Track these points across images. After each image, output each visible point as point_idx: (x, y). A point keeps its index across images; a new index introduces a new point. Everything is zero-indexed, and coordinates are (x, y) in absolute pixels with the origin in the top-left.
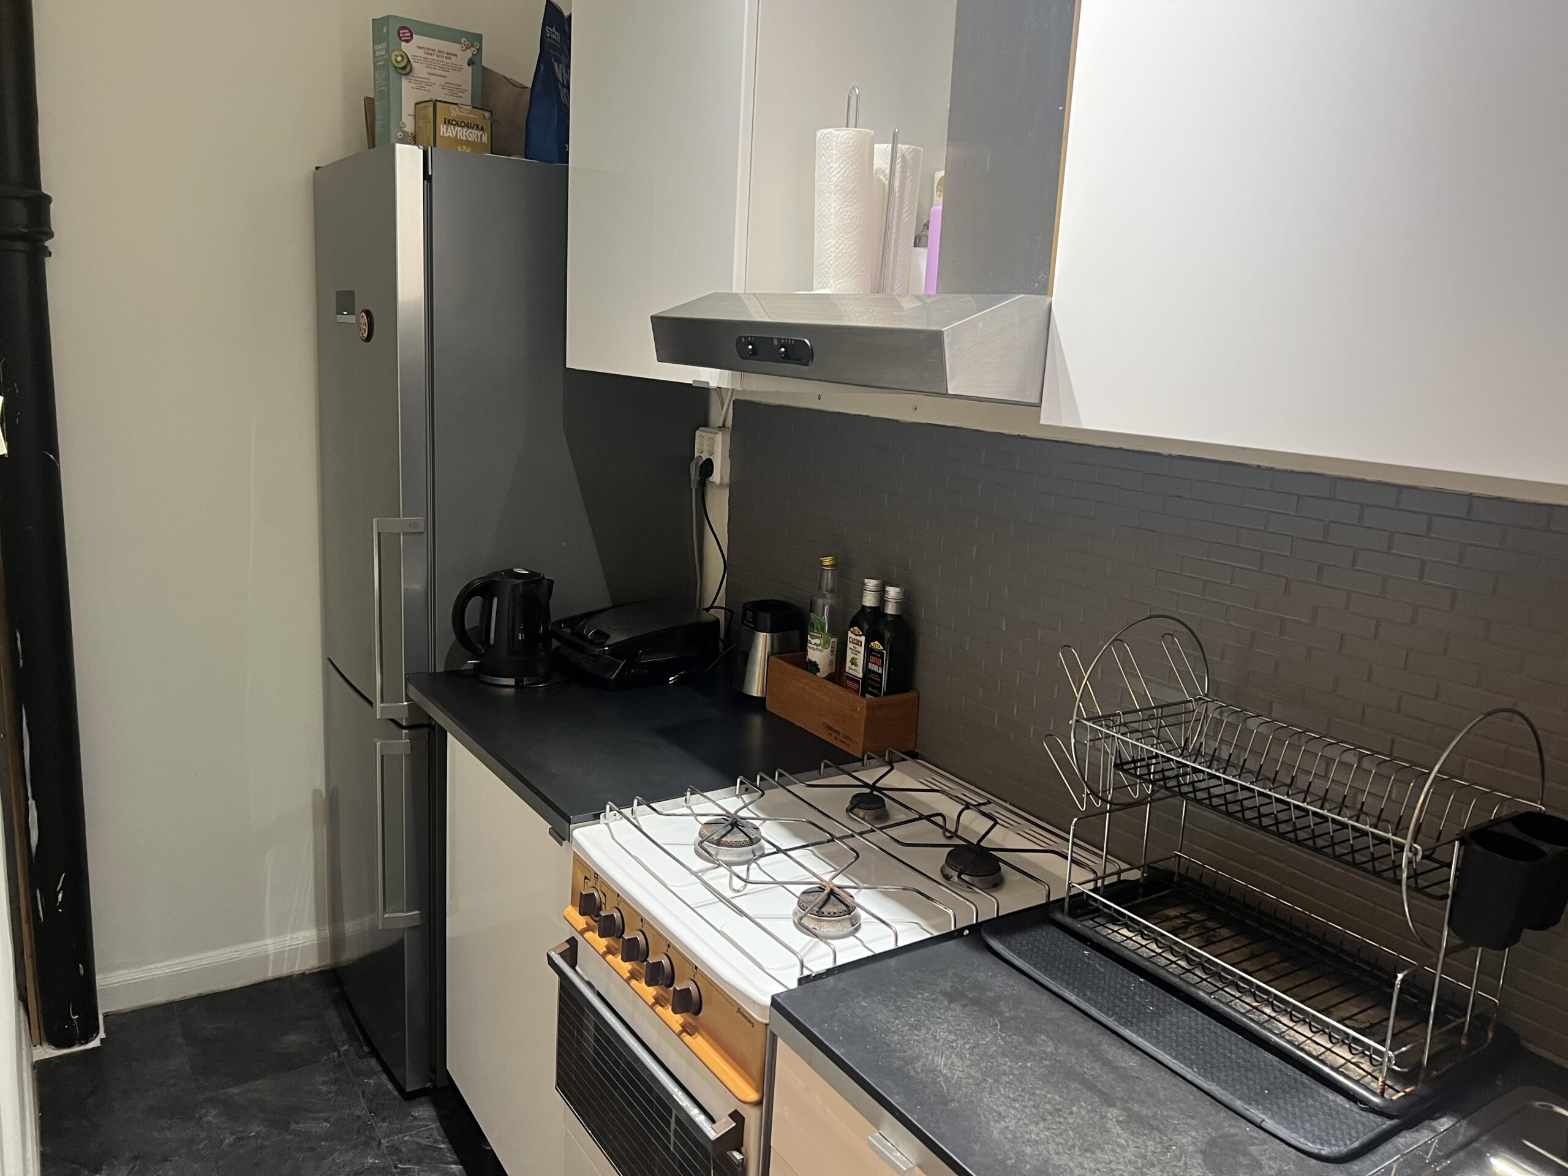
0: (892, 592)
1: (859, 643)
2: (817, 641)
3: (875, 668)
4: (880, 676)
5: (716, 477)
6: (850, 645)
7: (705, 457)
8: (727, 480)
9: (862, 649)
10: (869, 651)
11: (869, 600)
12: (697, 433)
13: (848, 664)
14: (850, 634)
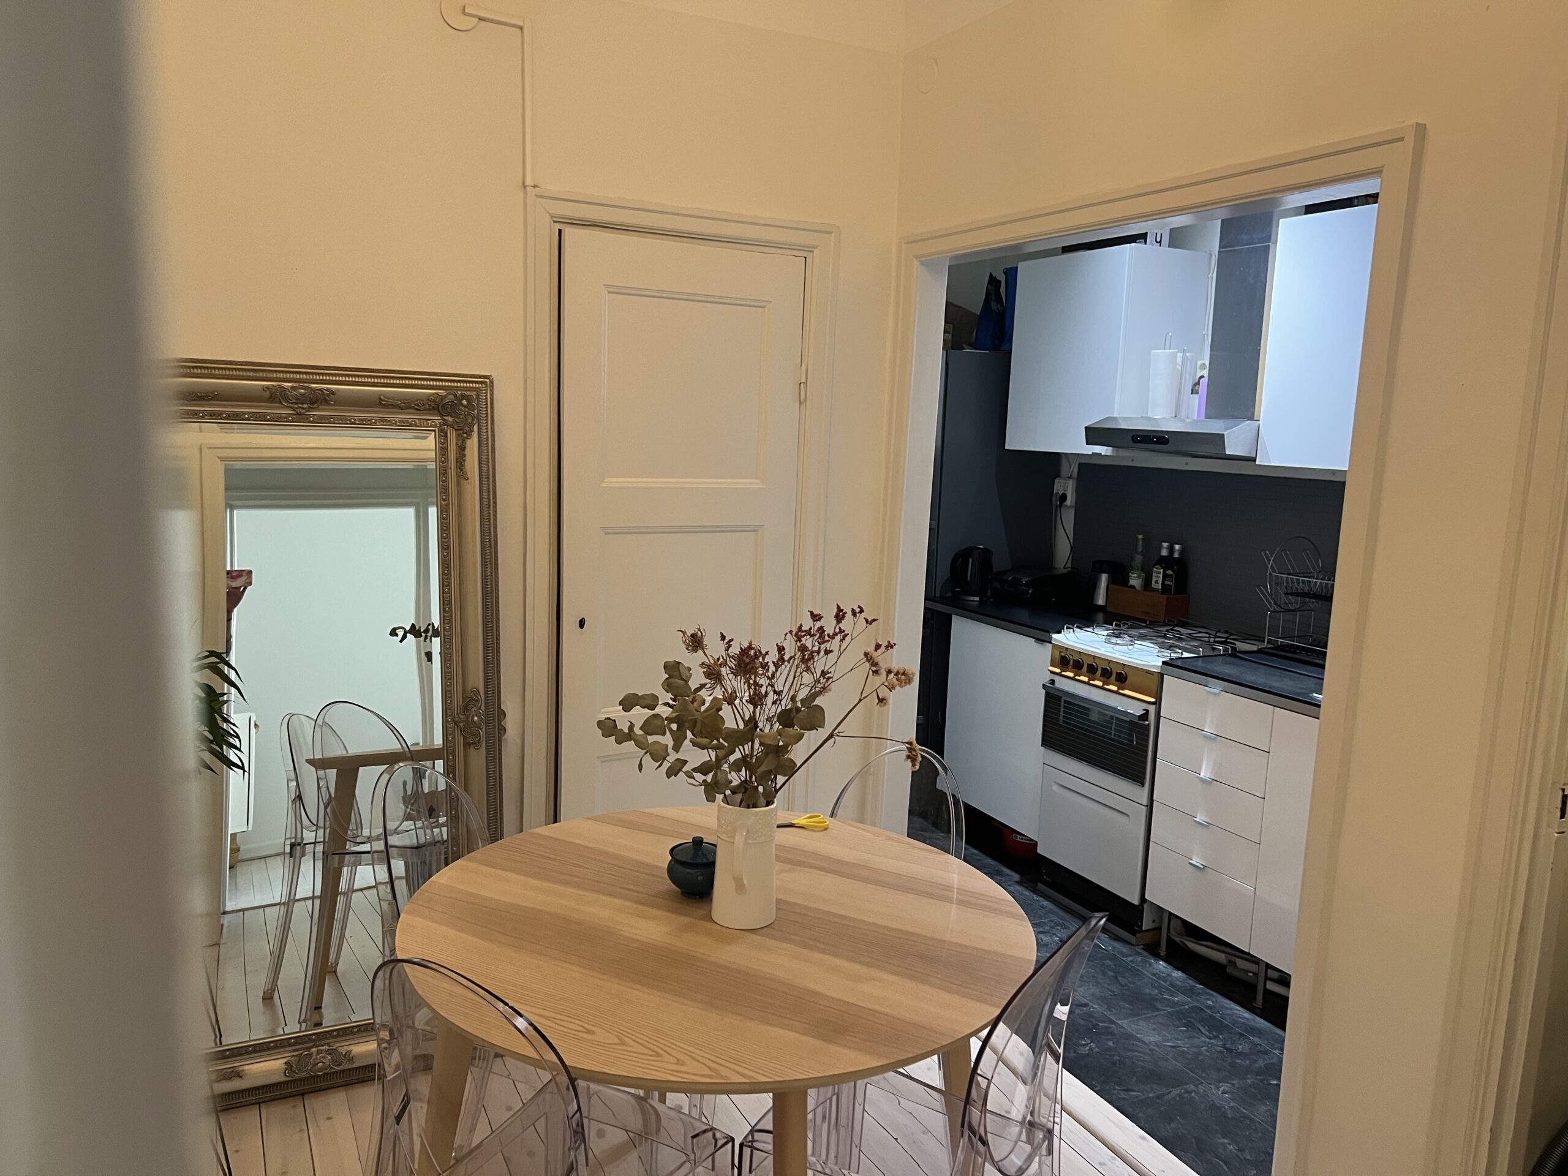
0: (1177, 547)
1: (1160, 573)
2: (1135, 575)
3: (1169, 583)
4: (1171, 586)
5: (1068, 502)
6: (1154, 574)
7: (1061, 493)
8: (1073, 504)
9: (1161, 576)
10: (1165, 576)
11: (1164, 553)
12: (1056, 481)
13: (1153, 583)
14: (1154, 569)
